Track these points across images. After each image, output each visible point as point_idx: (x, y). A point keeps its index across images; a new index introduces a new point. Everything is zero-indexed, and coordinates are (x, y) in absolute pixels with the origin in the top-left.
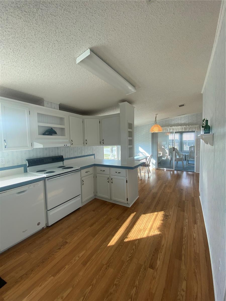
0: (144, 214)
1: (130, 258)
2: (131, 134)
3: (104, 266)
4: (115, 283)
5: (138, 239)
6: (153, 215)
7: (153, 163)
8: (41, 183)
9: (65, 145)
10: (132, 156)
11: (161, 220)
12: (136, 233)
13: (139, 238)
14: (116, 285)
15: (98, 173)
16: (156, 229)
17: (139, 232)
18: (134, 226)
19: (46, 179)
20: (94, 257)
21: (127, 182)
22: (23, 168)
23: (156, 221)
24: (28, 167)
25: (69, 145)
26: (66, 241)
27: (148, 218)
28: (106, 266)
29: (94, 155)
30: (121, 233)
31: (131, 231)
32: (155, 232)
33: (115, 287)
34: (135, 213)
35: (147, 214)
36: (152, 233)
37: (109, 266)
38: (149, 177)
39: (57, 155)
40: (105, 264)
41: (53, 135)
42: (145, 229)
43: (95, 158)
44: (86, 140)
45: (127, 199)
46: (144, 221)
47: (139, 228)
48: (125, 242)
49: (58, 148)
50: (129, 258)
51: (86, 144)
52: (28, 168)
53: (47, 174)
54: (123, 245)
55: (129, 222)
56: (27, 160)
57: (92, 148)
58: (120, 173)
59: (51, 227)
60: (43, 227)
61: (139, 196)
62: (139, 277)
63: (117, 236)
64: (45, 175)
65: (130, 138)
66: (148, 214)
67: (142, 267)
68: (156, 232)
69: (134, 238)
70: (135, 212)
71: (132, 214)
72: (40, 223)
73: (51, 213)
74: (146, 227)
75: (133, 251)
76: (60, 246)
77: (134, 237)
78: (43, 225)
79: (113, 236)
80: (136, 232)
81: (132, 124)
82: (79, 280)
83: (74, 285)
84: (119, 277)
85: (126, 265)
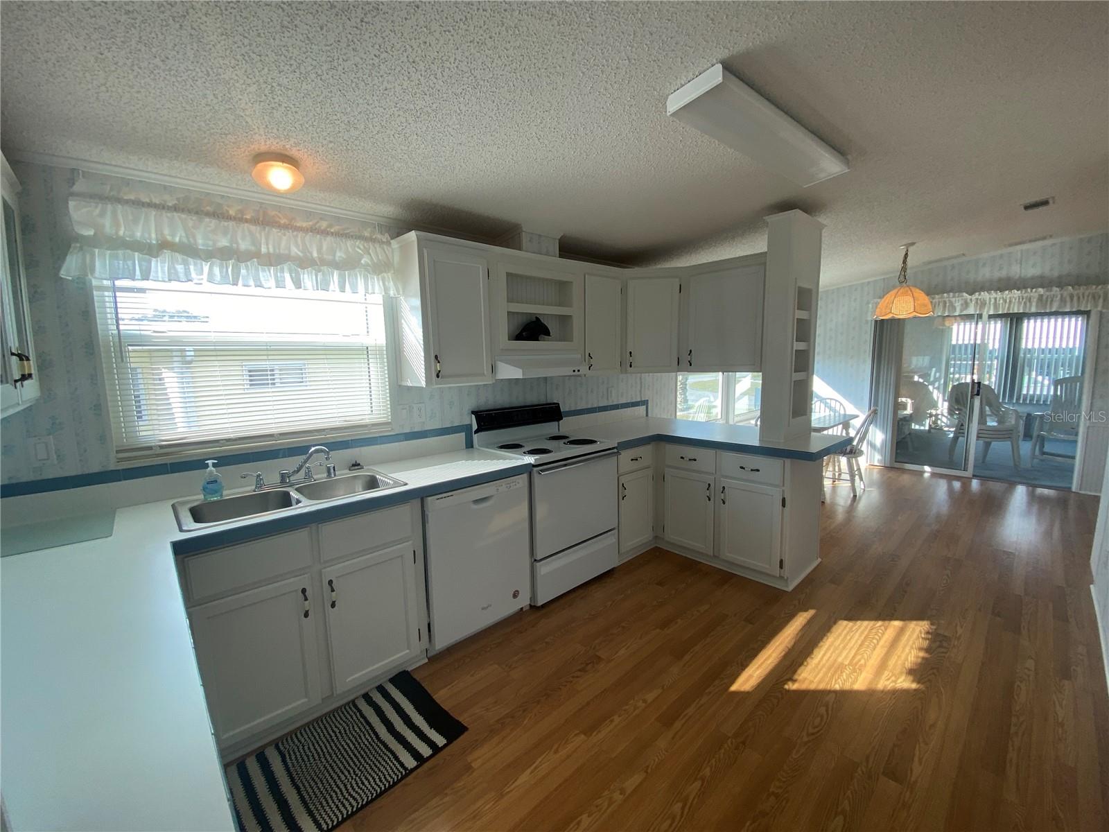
0: (851, 618)
1: (813, 737)
2: (804, 331)
3: (730, 740)
4: (771, 790)
5: (835, 692)
6: (886, 629)
7: (872, 446)
8: (523, 479)
9: (574, 371)
10: (806, 415)
11: (921, 649)
12: (826, 674)
13: (837, 687)
14: (776, 795)
15: (669, 467)
16: (901, 673)
17: (835, 672)
18: (816, 651)
19: (535, 469)
20: (691, 710)
21: (784, 505)
22: (464, 433)
23: (900, 649)
24: (476, 432)
25: (584, 370)
26: (597, 656)
27: (864, 636)
28: (734, 741)
29: (645, 403)
30: (769, 662)
31: (805, 663)
32: (899, 681)
33: (772, 798)
34: (811, 612)
35: (859, 623)
36: (888, 683)
37: (744, 743)
38: (855, 496)
39: (543, 400)
40: (730, 735)
41: (540, 339)
42: (857, 668)
43: (647, 415)
44: (631, 353)
45: (781, 562)
46: (853, 641)
47: (835, 660)
48: (788, 691)
49: (546, 378)
50: (811, 738)
51: (631, 366)
52: (475, 437)
53: (537, 457)
54: (780, 696)
55: (792, 636)
56: (473, 412)
57: (641, 378)
58: (758, 470)
59: (544, 611)
60: (522, 608)
61: (820, 560)
62: (849, 792)
63: (758, 668)
64: (530, 459)
65: (801, 346)
66: (866, 623)
67: (859, 769)
68: (904, 680)
69: (821, 687)
70: (812, 608)
71: (801, 613)
72: (517, 591)
73: (544, 569)
74: (862, 662)
75: (821, 720)
76: (582, 663)
77: (820, 682)
78: (524, 601)
79: (743, 666)
80: (824, 669)
81: (810, 291)
82: (660, 758)
83: (648, 767)
84: (784, 780)
85: (801, 752)
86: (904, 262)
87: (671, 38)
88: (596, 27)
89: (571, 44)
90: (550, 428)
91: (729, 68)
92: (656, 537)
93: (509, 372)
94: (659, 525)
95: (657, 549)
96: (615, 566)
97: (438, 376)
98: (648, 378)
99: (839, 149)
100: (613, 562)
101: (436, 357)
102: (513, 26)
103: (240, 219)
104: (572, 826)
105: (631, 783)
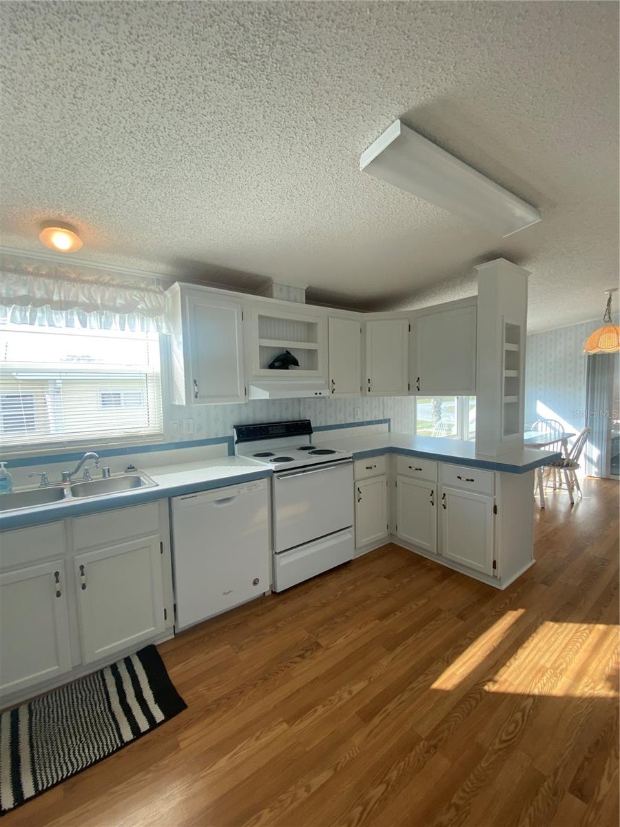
0: (556, 619)
1: (505, 745)
2: (514, 361)
3: (423, 742)
4: (453, 801)
5: (534, 696)
6: (590, 632)
7: (589, 459)
8: (264, 483)
9: (316, 394)
10: (517, 432)
12: (526, 676)
13: (536, 691)
14: (457, 807)
15: (400, 474)
16: (600, 679)
17: (536, 675)
18: (520, 651)
19: (275, 474)
20: (390, 707)
21: (495, 512)
22: (226, 444)
23: (601, 653)
24: (237, 443)
25: (326, 393)
26: (317, 642)
27: (568, 638)
28: (426, 743)
29: (387, 421)
30: (473, 660)
31: (508, 664)
32: (597, 688)
33: (453, 810)
34: (521, 611)
35: (565, 624)
36: (586, 689)
37: (435, 747)
38: (572, 503)
39: (296, 418)
40: (423, 737)
41: (289, 367)
42: (557, 672)
43: (389, 431)
44: (369, 380)
45: (494, 563)
46: (556, 644)
47: (538, 662)
48: (488, 693)
49: (299, 400)
50: (502, 746)
51: (369, 391)
52: (236, 446)
53: (278, 464)
54: (479, 698)
55: (499, 634)
56: (235, 427)
57: (383, 401)
58: (472, 480)
59: (282, 597)
60: (264, 593)
61: (534, 561)
62: (532, 808)
63: (462, 666)
64: (272, 466)
65: (512, 373)
66: (571, 625)
67: (546, 784)
68: (603, 687)
69: (520, 690)
70: (522, 608)
71: (510, 612)
72: (257, 579)
73: (282, 561)
74: (564, 665)
75: (516, 728)
76: (302, 650)
77: (520, 684)
78: (264, 587)
79: (449, 662)
80: (526, 672)
81: (518, 327)
82: (351, 755)
83: (338, 764)
84: (469, 790)
85: (490, 761)
86: (609, 304)
87: (347, 96)
88: (275, 88)
89: (259, 107)
90: (303, 440)
91: (406, 122)
92: (391, 535)
93: (260, 394)
94: (392, 525)
95: (391, 544)
96: (353, 558)
97: (196, 397)
98: (390, 401)
99: (530, 201)
100: (351, 556)
101: (195, 381)
102: (202, 92)
103: (37, 274)
104: (251, 820)
105: (318, 780)
